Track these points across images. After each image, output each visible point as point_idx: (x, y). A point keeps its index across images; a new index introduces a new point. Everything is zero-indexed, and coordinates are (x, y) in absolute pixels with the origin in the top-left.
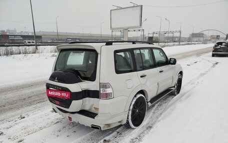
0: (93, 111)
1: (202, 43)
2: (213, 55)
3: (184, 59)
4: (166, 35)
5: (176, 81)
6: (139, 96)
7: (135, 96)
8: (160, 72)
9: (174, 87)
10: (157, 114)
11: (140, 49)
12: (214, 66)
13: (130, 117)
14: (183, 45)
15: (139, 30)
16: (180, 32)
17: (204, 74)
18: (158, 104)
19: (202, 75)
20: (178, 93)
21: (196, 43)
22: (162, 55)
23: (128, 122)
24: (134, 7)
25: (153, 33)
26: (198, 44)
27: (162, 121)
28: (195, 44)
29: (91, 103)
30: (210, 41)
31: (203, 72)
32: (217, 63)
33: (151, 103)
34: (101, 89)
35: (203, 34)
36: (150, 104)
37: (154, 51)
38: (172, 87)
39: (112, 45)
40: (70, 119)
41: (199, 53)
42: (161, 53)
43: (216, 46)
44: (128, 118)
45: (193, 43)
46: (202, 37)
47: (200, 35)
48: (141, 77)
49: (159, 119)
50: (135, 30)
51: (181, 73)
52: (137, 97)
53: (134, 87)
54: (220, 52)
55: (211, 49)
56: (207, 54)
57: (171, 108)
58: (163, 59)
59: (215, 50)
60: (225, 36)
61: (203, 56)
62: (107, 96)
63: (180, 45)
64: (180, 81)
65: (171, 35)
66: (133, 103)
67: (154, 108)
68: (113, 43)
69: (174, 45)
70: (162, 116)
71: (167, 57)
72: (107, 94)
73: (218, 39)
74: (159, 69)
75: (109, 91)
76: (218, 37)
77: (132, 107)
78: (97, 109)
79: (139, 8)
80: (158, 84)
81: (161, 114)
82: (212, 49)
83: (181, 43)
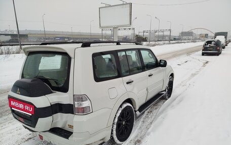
0: (67, 128)
1: (192, 42)
2: (203, 54)
3: (175, 58)
4: (157, 34)
5: (166, 84)
6: (125, 105)
7: (121, 106)
8: (149, 76)
9: (165, 91)
10: (146, 124)
11: (125, 50)
12: (204, 65)
13: (115, 132)
14: (173, 43)
15: (130, 29)
16: (170, 30)
17: (195, 74)
18: (148, 110)
19: (193, 75)
20: (169, 97)
21: (186, 41)
22: (151, 56)
23: (112, 138)
24: (123, 4)
25: (144, 32)
26: (187, 42)
27: (152, 133)
28: (185, 43)
29: (64, 120)
30: (199, 39)
31: (194, 72)
32: (207, 62)
33: (140, 112)
34: (76, 103)
35: (192, 33)
36: (138, 113)
37: (142, 52)
38: (163, 91)
39: (89, 46)
40: (41, 137)
41: (189, 52)
42: (150, 55)
43: (205, 45)
44: (112, 133)
45: (182, 41)
46: (192, 35)
47: (189, 34)
48: (128, 83)
49: (149, 130)
50: (125, 29)
51: (172, 75)
52: (123, 108)
53: (119, 97)
54: (210, 51)
55: (200, 47)
56: (197, 53)
57: (162, 115)
58: (152, 61)
59: (205, 49)
60: (214, 35)
61: (193, 55)
62: (84, 111)
63: (170, 43)
64: (171, 84)
65: (161, 34)
66: (118, 115)
67: (144, 116)
68: (91, 45)
69: (164, 44)
70: (152, 126)
71: (156, 59)
72: (83, 108)
73: (207, 37)
74: (148, 72)
75: (85, 104)
76: (206, 35)
77: (116, 120)
78: (71, 127)
79: (128, 5)
80: (147, 90)
81: (151, 123)
82: (202, 48)
83: (171, 42)
